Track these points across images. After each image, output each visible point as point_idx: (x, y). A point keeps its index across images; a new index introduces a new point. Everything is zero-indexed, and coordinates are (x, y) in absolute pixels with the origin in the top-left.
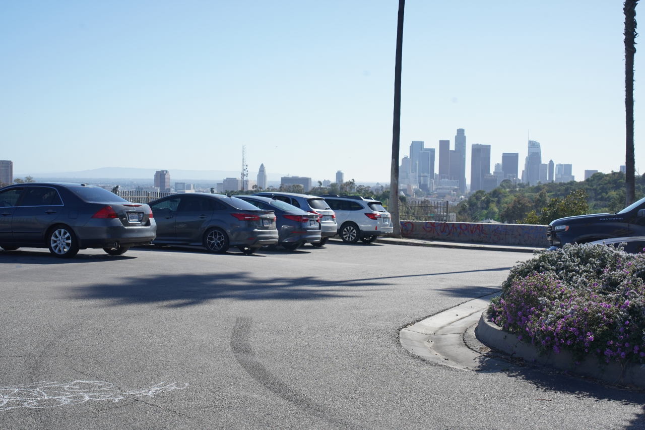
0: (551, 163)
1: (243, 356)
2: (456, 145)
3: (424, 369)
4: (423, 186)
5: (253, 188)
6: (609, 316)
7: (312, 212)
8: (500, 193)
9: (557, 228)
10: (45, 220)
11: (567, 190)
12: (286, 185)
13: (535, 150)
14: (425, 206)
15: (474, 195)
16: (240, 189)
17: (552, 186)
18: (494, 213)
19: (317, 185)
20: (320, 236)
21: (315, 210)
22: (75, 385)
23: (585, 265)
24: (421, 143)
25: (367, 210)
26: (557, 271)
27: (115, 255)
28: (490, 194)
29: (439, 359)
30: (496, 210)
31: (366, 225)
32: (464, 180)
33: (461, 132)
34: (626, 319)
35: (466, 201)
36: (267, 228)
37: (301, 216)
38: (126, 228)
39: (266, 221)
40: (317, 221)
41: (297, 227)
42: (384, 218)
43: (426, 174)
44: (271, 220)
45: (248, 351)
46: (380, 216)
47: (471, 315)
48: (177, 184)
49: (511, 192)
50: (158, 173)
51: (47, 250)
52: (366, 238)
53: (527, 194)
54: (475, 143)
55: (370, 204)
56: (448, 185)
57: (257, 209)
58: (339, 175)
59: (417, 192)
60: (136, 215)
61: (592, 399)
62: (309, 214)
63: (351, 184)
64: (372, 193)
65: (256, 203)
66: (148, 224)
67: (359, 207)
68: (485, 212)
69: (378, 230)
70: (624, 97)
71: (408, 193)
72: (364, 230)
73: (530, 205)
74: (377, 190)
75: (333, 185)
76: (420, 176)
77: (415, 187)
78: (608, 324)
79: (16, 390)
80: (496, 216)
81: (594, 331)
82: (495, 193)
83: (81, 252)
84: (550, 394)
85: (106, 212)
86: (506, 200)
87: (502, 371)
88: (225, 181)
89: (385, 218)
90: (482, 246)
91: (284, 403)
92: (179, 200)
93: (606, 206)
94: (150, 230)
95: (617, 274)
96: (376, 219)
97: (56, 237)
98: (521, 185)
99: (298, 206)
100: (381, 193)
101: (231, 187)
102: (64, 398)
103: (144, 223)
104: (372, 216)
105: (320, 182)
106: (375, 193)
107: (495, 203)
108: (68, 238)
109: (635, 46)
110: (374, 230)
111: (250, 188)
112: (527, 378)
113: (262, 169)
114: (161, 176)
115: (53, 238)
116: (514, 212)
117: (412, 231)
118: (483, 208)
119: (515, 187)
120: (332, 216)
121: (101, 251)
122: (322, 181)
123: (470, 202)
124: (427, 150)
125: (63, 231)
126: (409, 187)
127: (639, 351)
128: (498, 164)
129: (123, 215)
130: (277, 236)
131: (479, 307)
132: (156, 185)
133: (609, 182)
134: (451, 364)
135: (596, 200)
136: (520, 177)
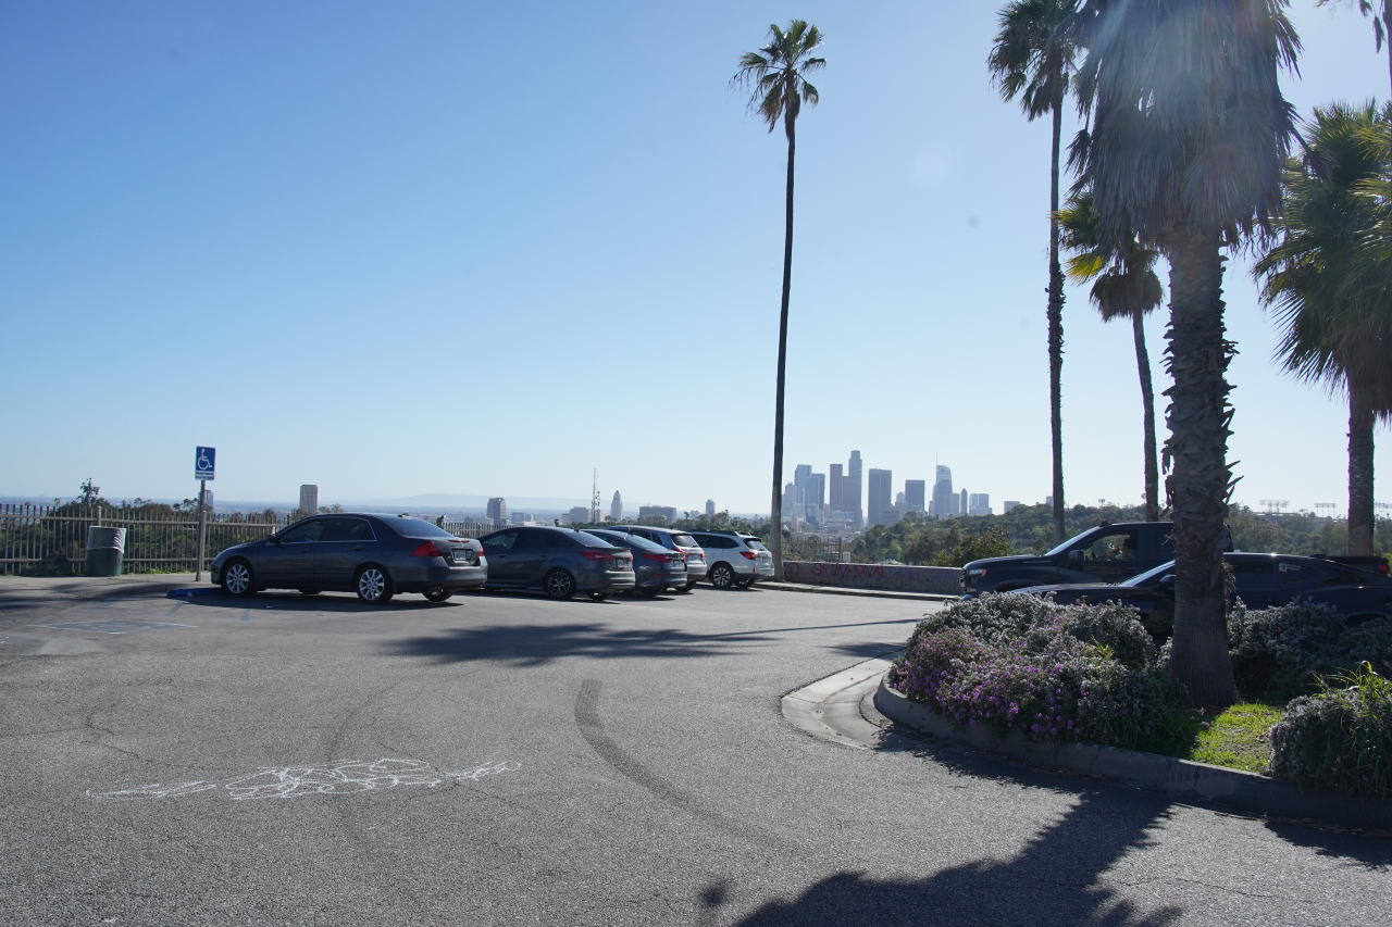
0: (964, 491)
1: (590, 729)
2: (850, 471)
3: (811, 747)
4: (811, 519)
5: (606, 519)
6: (1036, 683)
7: (676, 549)
8: (903, 528)
9: (972, 572)
10: (354, 558)
11: (983, 524)
12: (645, 516)
13: (944, 477)
14: (813, 543)
15: (872, 530)
16: (589, 521)
17: (965, 520)
18: (897, 552)
19: (684, 517)
20: (685, 579)
21: (680, 548)
22: (382, 764)
23: (1006, 619)
24: (809, 467)
25: (743, 548)
26: (973, 626)
27: (437, 601)
28: (891, 529)
29: (830, 734)
30: (899, 548)
31: (741, 566)
32: (860, 512)
33: (856, 455)
34: (1057, 686)
35: (862, 537)
36: (622, 569)
37: (663, 555)
38: (451, 568)
39: (620, 561)
40: (683, 561)
41: (658, 568)
42: (763, 558)
43: (814, 505)
44: (627, 560)
45: (595, 723)
46: (759, 556)
47: (868, 679)
48: (514, 514)
49: (917, 526)
50: (491, 500)
51: (355, 595)
52: (742, 583)
53: (935, 530)
54: (874, 467)
55: (747, 541)
56: (840, 518)
57: (611, 546)
58: (710, 505)
59: (803, 526)
60: (464, 553)
61: (1018, 787)
62: (673, 552)
63: (724, 515)
64: (749, 526)
65: (609, 538)
66: (477, 563)
67: (734, 544)
68: (885, 551)
69: (756, 572)
70: (1050, 416)
71: (793, 527)
72: (739, 572)
73: (939, 543)
74: (755, 523)
75: (702, 517)
76: (807, 507)
77: (801, 519)
78: (1035, 693)
79: (310, 771)
80: (899, 556)
81: (1019, 700)
82: (898, 528)
83: (396, 597)
84: (966, 780)
85: (428, 549)
86: (910, 536)
87: (907, 749)
88: (572, 510)
89: (765, 558)
90: (882, 592)
91: (638, 789)
92: (516, 534)
93: (1030, 545)
94: (480, 570)
95: (1045, 630)
96: (753, 559)
97: (366, 579)
98: (928, 519)
99: (660, 543)
100: (760, 527)
101: (579, 519)
102: (368, 781)
103: (472, 563)
104: (749, 556)
105: (686, 513)
106: (753, 527)
107: (897, 541)
108: (380, 581)
109: (1062, 356)
110: (751, 571)
111: (602, 520)
112: (938, 759)
113: (617, 497)
114: (495, 505)
115: (362, 580)
116: (919, 551)
117: (797, 574)
118: (882, 546)
119: (921, 521)
120: (701, 555)
121: (420, 597)
122: (689, 512)
123: (867, 538)
124: (814, 475)
125: (374, 571)
126: (794, 519)
127: (1074, 727)
128: (901, 493)
129: (448, 552)
130: (634, 579)
131: (878, 670)
132: (489, 514)
133: (1034, 517)
134: (845, 741)
135: (1018, 537)
136: (927, 509)
